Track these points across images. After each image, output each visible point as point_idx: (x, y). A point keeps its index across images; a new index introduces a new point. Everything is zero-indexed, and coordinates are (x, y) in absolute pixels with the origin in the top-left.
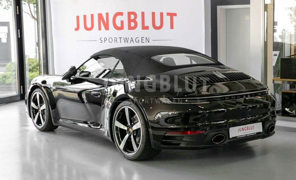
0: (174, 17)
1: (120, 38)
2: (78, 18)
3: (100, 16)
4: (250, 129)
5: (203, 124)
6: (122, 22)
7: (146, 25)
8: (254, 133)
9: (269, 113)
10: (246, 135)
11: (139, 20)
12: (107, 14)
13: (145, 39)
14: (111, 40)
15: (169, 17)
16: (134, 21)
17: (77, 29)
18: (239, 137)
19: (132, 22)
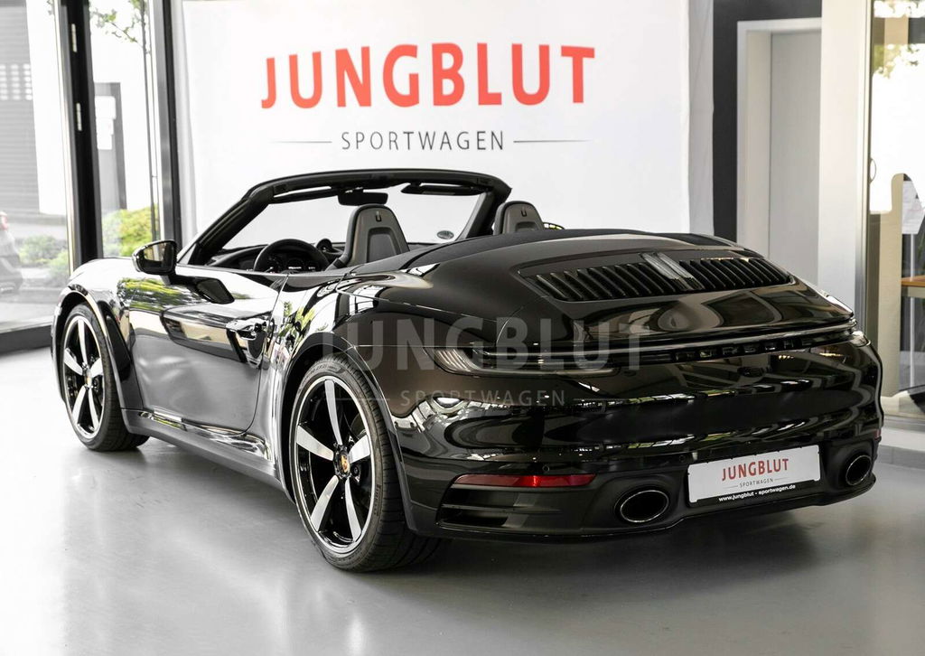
0: (586, 61)
1: (408, 133)
2: (271, 63)
3: (343, 57)
4: (770, 471)
5: (596, 448)
7: (492, 89)
8: (788, 485)
9: (855, 409)
10: (755, 491)
11: (469, 72)
12: (365, 52)
13: (487, 137)
14: (376, 142)
16: (454, 74)
17: (268, 103)
18: (726, 499)
19: (446, 78)
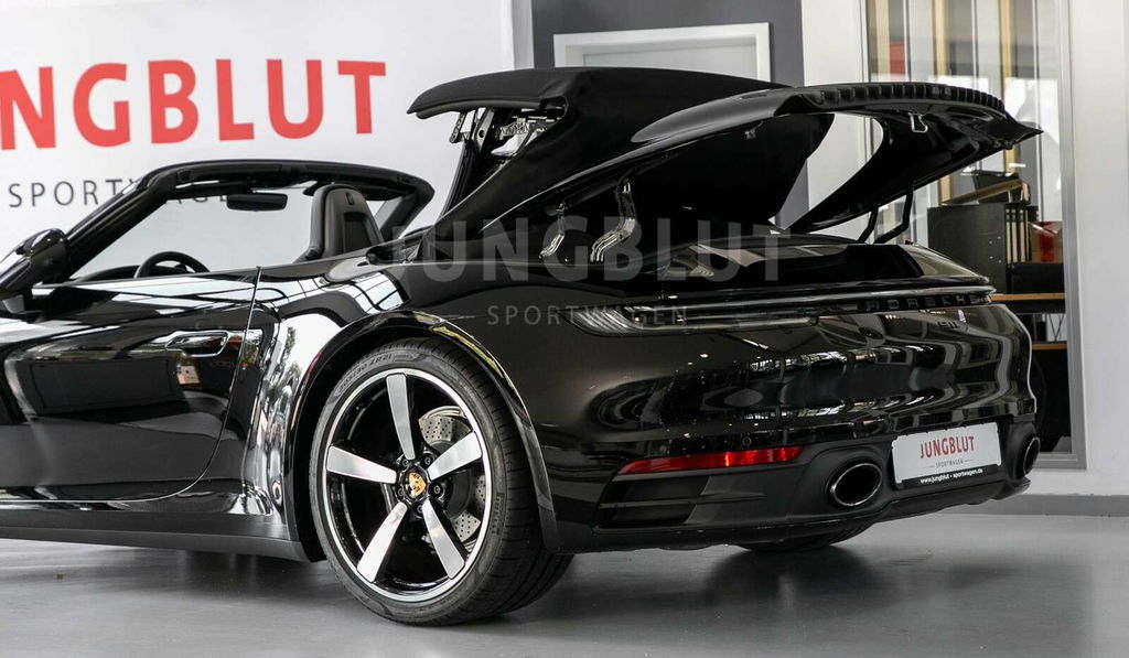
0: (374, 80)
1: (114, 182)
4: (960, 451)
6: (122, 110)
7: (239, 118)
8: (976, 469)
10: (949, 474)
11: (205, 97)
12: (46, 75)
14: (64, 194)
15: (350, 80)
16: (182, 101)
18: (926, 480)
19: (171, 106)
